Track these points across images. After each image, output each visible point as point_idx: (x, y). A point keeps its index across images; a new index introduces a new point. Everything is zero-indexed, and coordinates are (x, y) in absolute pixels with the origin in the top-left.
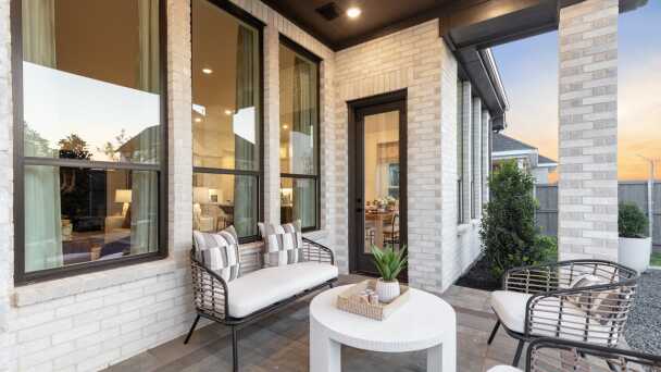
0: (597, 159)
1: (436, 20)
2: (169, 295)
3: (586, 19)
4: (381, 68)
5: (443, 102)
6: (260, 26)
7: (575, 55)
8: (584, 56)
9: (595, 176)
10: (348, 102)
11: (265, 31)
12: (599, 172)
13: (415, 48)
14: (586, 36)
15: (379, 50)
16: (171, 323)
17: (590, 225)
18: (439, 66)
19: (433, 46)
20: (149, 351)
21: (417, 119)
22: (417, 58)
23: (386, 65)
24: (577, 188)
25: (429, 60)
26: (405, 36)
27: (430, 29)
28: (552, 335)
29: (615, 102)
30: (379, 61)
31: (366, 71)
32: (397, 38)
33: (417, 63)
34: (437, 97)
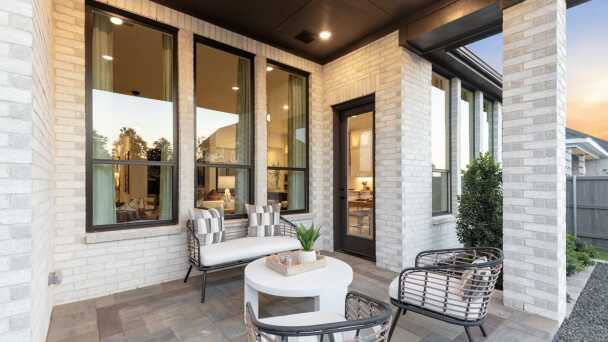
0: (537, 154)
1: (397, 32)
2: (178, 249)
3: (526, 18)
4: (355, 76)
5: (403, 103)
6: (251, 56)
7: (516, 54)
8: (525, 53)
9: (535, 170)
10: (333, 107)
11: (256, 59)
12: (539, 166)
13: (381, 57)
14: (526, 34)
15: (354, 62)
16: (178, 268)
17: (530, 218)
18: (399, 72)
19: (395, 55)
20: (163, 284)
21: (383, 119)
22: (382, 66)
23: (359, 74)
24: (519, 181)
25: (391, 67)
26: (372, 48)
27: (393, 39)
28: (419, 304)
29: (555, 97)
30: (353, 71)
31: (345, 80)
32: (368, 50)
33: (383, 71)
34: (397, 99)
